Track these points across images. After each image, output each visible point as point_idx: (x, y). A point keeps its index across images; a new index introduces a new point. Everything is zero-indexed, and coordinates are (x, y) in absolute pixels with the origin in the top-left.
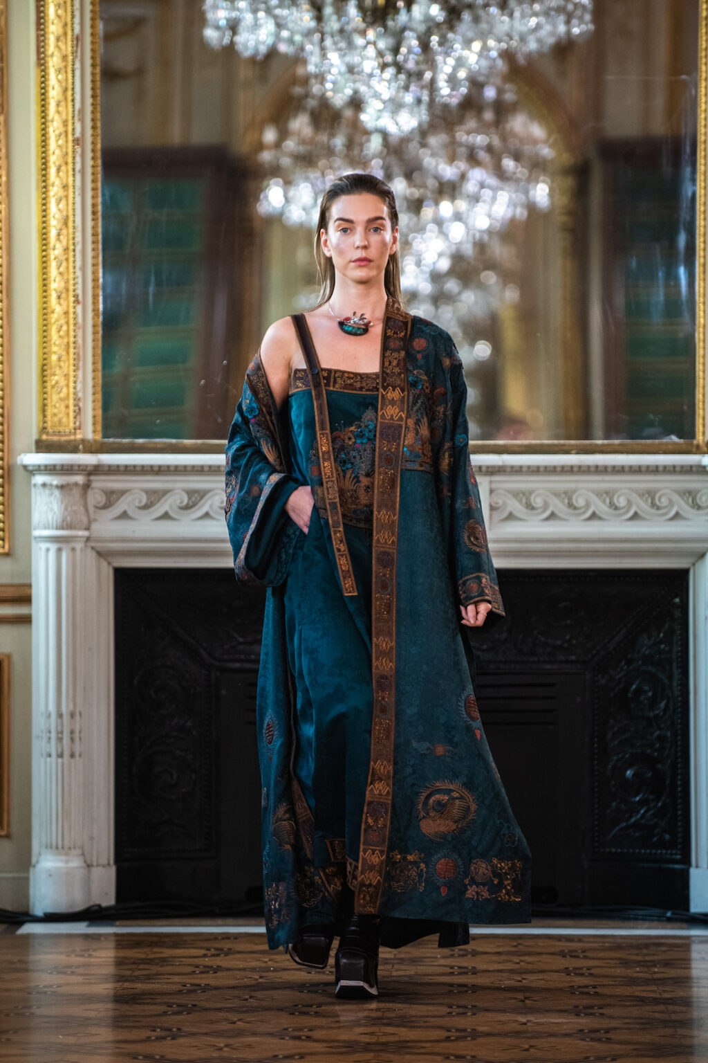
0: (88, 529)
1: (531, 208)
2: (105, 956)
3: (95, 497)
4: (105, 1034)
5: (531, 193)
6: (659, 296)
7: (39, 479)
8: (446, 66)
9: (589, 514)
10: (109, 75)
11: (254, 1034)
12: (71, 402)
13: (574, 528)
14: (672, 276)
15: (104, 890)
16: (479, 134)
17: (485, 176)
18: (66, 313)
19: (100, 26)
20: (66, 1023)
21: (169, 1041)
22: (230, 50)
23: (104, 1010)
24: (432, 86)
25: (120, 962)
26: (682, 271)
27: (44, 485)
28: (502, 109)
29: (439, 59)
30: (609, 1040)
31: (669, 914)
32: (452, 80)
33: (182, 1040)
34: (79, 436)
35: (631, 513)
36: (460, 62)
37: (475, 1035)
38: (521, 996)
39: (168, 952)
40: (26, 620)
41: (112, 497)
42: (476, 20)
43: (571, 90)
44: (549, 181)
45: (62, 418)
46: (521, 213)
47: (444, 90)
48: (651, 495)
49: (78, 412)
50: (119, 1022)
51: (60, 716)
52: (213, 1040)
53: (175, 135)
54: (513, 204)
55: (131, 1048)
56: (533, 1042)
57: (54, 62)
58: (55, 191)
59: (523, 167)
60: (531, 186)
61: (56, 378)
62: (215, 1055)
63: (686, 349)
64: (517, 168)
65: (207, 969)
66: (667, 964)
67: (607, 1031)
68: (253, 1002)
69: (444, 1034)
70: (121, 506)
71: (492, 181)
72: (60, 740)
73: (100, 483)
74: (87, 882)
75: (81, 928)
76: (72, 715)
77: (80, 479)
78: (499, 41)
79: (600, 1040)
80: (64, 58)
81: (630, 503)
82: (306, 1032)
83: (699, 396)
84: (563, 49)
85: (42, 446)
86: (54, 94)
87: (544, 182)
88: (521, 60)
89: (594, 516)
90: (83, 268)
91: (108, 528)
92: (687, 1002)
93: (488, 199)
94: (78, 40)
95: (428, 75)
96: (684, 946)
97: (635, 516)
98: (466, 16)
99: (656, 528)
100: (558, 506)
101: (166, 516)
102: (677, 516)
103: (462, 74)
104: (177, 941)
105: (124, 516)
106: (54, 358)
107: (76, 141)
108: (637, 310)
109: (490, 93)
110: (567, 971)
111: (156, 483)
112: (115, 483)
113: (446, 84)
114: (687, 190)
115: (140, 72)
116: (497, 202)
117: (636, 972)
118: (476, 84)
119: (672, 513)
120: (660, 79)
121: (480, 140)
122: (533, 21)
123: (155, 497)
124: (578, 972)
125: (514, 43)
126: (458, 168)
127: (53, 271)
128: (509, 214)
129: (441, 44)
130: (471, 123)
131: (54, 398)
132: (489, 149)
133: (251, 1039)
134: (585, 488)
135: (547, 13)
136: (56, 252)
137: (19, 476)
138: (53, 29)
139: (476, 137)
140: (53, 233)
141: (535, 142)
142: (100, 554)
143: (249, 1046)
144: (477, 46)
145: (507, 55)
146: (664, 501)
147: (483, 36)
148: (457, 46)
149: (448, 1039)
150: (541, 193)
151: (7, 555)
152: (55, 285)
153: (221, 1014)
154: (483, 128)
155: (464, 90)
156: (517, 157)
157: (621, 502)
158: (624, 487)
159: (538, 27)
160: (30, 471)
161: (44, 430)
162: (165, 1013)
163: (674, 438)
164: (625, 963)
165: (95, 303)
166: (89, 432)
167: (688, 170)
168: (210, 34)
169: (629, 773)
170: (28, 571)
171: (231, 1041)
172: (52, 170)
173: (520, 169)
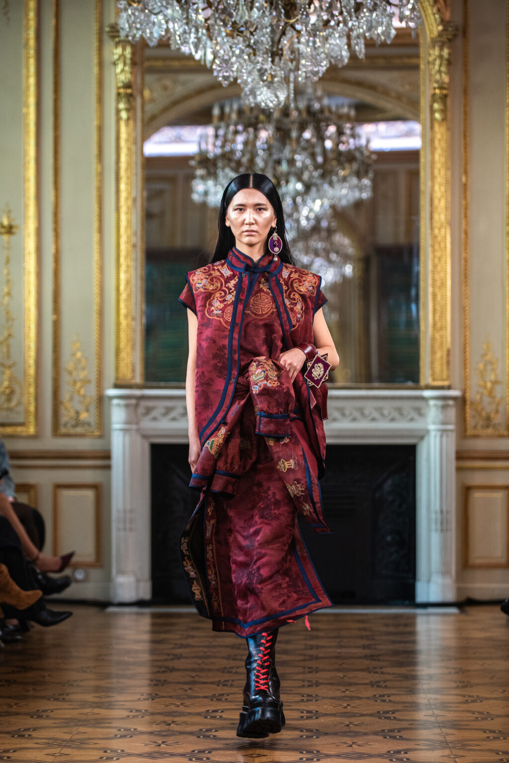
0: (137, 423)
1: (344, 277)
2: (145, 623)
3: (141, 410)
4: (146, 657)
5: (343, 269)
6: (403, 318)
7: (115, 402)
8: (305, 212)
9: (369, 418)
10: (148, 216)
11: (215, 657)
12: (130, 365)
13: (363, 425)
14: (409, 309)
15: (145, 592)
16: (320, 241)
17: (323, 261)
18: (128, 325)
19: (145, 194)
20: (128, 652)
21: (176, 661)
22: (204, 205)
23: (146, 646)
24: (298, 221)
25: (153, 625)
26: (414, 307)
27: (118, 405)
28: (330, 232)
29: (301, 207)
30: (379, 660)
31: (407, 602)
32: (307, 218)
33: (183, 660)
34: (133, 382)
35: (389, 418)
36: (311, 210)
37: (317, 658)
38: (338, 640)
39: (174, 620)
40: (108, 467)
41: (148, 410)
42: (318, 190)
43: (362, 222)
44: (353, 264)
45: (126, 372)
46: (338, 279)
47: (304, 223)
48: (399, 410)
49: (133, 371)
50: (152, 652)
51: (125, 511)
52: (195, 660)
53: (178, 242)
54: (335, 275)
55: (158, 663)
56: (345, 661)
57: (123, 210)
58: (123, 268)
59: (340, 256)
60: (343, 266)
61: (123, 355)
62: (197, 666)
63: (414, 342)
64: (338, 257)
65: (193, 629)
66: (406, 625)
67: (378, 655)
68: (215, 644)
69: (302, 658)
70: (154, 413)
71: (326, 263)
72: (125, 521)
73: (144, 404)
74: (137, 589)
75: (134, 609)
76: (131, 511)
77: (133, 402)
78: (329, 199)
79: (374, 660)
80: (128, 208)
81: (390, 414)
82: (239, 657)
83: (422, 363)
84: (358, 205)
85: (117, 386)
86: (123, 224)
87: (351, 264)
88: (339, 209)
89: (374, 420)
90: (136, 304)
91: (147, 424)
92: (414, 642)
93: (325, 272)
94: (135, 200)
95: (295, 215)
96: (413, 617)
97: (393, 420)
98: (314, 190)
99: (401, 425)
100: (356, 414)
101: (174, 419)
102: (412, 420)
103: (312, 215)
104: (179, 616)
105: (155, 419)
106: (122, 345)
107: (134, 246)
108: (393, 324)
109: (324, 224)
110: (360, 629)
111: (169, 403)
112: (150, 403)
113: (304, 218)
114: (415, 269)
115: (162, 215)
116: (328, 273)
117: (391, 629)
118: (318, 219)
119: (409, 417)
120: (402, 218)
121: (320, 245)
122: (344, 191)
123: (168, 410)
124: (365, 629)
125: (336, 201)
126: (310, 257)
127: (122, 305)
128: (334, 281)
129: (303, 200)
130: (316, 237)
131: (122, 364)
132: (324, 249)
133: (213, 660)
134: (369, 406)
135: (351, 188)
136: (123, 296)
137: (106, 401)
138: (123, 195)
139: (318, 243)
140: (122, 287)
141: (345, 246)
142: (145, 437)
143: (213, 663)
144: (318, 202)
145: (333, 207)
146: (405, 412)
147: (321, 198)
148: (309, 202)
149: (304, 660)
150: (348, 270)
151: (101, 437)
152: (123, 311)
153: (201, 649)
154: (321, 240)
155: (312, 222)
156: (337, 253)
157: (386, 412)
158: (387, 406)
159: (347, 194)
160: (111, 398)
161: (117, 378)
162: (174, 648)
163: (410, 384)
164: (386, 625)
165: (141, 319)
166: (138, 380)
167: (415, 260)
168: (196, 197)
169: (389, 538)
170: (109, 443)
171: (205, 661)
172: (122, 260)
173: (339, 258)
